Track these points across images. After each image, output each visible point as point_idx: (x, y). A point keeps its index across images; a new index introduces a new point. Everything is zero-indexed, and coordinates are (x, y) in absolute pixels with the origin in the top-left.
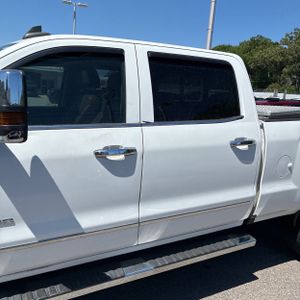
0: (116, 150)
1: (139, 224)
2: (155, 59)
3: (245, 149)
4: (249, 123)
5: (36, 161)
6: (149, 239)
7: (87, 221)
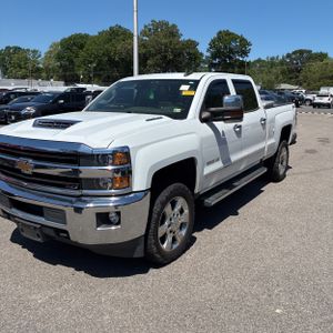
0: (237, 126)
3: (264, 123)
4: (261, 110)
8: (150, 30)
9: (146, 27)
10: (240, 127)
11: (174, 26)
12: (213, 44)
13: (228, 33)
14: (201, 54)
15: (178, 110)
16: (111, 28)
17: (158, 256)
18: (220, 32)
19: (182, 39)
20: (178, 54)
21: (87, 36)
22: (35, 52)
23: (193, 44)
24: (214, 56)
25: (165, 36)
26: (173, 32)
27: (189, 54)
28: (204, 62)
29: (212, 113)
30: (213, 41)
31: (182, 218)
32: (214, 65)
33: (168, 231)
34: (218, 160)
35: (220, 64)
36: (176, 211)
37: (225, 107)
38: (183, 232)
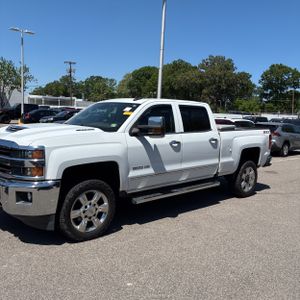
0: (175, 142)
1: (181, 171)
2: (182, 108)
3: (214, 143)
4: (214, 132)
5: (155, 146)
6: (183, 178)
7: (168, 168)
8: (207, 64)
9: (204, 61)
10: (178, 143)
11: (230, 61)
12: (265, 76)
13: (281, 67)
14: (254, 86)
16: (174, 62)
17: (69, 233)
18: (273, 66)
19: (236, 72)
20: (231, 85)
23: (245, 76)
24: (266, 87)
25: (221, 69)
26: (228, 66)
27: (242, 85)
28: (255, 92)
29: (140, 129)
30: (265, 74)
31: (101, 209)
32: (265, 96)
33: (83, 215)
34: (148, 167)
35: (271, 94)
36: (92, 201)
37: (149, 125)
38: (102, 220)
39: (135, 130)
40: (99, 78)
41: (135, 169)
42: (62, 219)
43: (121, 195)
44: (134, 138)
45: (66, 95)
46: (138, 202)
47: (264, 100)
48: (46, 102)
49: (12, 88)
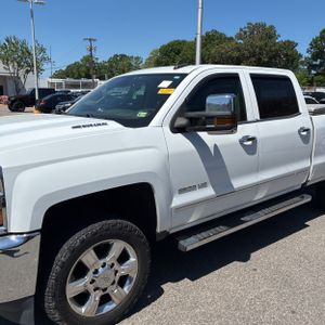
8: (245, 33)
9: (241, 30)
10: (253, 139)
12: (314, 44)
14: (301, 56)
15: (142, 114)
19: (279, 40)
20: (273, 57)
21: (184, 42)
22: (137, 58)
23: (291, 45)
24: (315, 57)
25: (261, 39)
26: (269, 34)
27: (286, 55)
28: (302, 63)
29: (190, 119)
30: (315, 41)
31: (123, 269)
32: (314, 67)
33: (91, 288)
34: (204, 185)
35: (321, 65)
36: (108, 260)
37: (208, 112)
38: (127, 289)
39: (181, 122)
40: (123, 56)
41: (182, 191)
42: (50, 304)
43: (158, 239)
44: (179, 136)
45: (89, 77)
46: (189, 248)
47: (313, 72)
48: (67, 86)
49: (27, 72)
